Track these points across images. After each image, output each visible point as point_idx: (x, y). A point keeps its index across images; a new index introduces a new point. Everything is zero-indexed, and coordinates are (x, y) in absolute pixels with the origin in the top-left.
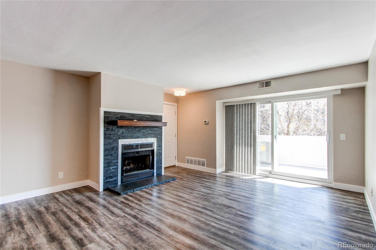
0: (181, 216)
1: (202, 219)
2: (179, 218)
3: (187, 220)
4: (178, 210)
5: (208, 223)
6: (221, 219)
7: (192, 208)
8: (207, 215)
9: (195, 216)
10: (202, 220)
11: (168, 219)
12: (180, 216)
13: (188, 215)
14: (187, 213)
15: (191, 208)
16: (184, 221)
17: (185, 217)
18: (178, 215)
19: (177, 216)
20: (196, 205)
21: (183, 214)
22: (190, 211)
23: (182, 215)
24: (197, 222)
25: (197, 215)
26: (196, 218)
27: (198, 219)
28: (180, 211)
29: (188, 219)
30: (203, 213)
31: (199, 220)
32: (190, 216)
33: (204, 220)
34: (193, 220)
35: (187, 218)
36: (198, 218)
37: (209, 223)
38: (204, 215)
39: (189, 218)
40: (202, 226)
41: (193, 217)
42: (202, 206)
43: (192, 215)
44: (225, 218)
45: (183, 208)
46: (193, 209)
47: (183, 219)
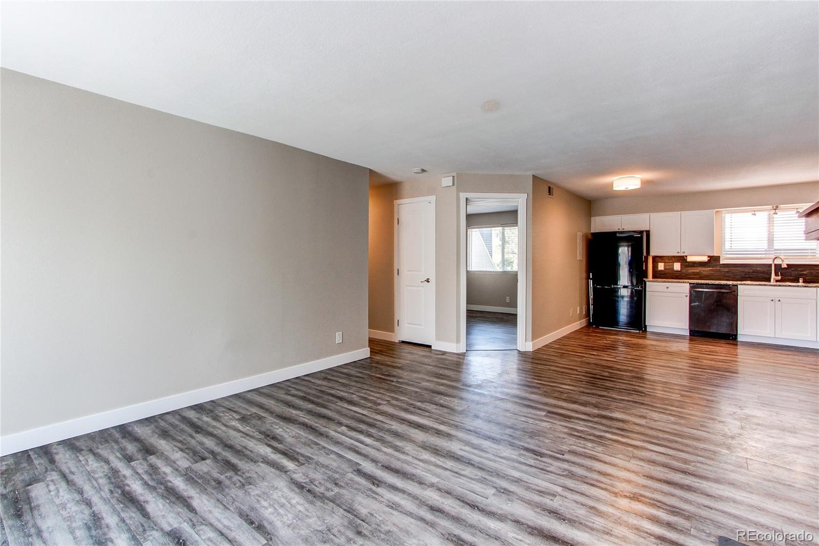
0: (435, 458)
1: (389, 451)
2: (439, 452)
3: (420, 449)
4: (448, 473)
5: (378, 442)
6: (347, 451)
7: (411, 482)
8: (374, 461)
9: (402, 457)
10: (388, 448)
11: (460, 449)
12: (438, 458)
13: (420, 460)
14: (421, 464)
15: (413, 480)
16: (425, 447)
17: (426, 456)
18: (442, 459)
19: (444, 456)
20: (397, 493)
21: (432, 462)
22: (414, 471)
23: (433, 459)
24: (399, 443)
25: (399, 459)
26: (402, 452)
27: (397, 451)
28: (442, 471)
29: (417, 451)
30: (383, 466)
31: (397, 448)
32: (415, 456)
33: (385, 449)
34: (407, 448)
35: (421, 453)
36: (396, 454)
37: (375, 443)
38: (381, 460)
39: (416, 453)
40: (390, 438)
41: (407, 454)
42: (379, 490)
43: (409, 459)
44: (337, 454)
45: (435, 480)
46: (408, 478)
47: (427, 450)
